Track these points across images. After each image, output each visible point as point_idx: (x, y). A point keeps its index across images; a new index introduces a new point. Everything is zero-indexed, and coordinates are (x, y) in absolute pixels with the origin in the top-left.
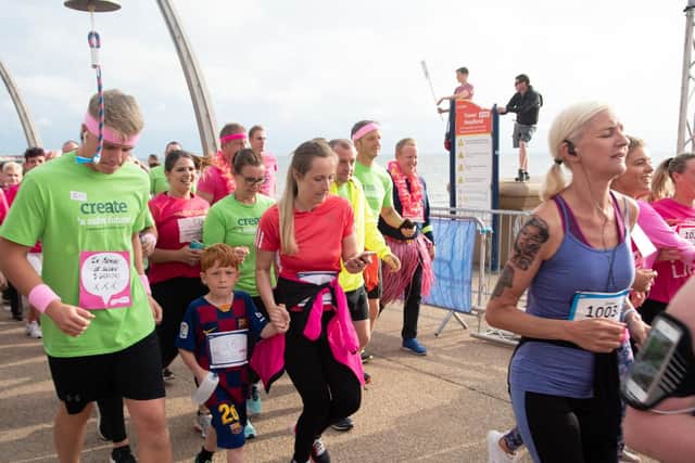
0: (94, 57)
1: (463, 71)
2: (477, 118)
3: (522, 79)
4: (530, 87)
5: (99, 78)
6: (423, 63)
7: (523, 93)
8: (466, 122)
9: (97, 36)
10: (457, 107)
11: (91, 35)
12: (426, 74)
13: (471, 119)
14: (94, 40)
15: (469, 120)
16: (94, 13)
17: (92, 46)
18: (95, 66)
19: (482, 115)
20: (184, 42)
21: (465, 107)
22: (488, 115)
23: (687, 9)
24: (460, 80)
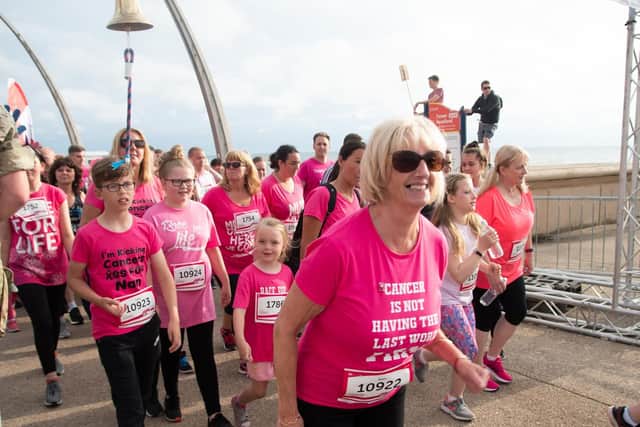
0: (128, 70)
1: (434, 79)
2: (448, 118)
5: (129, 89)
8: (438, 122)
9: (132, 52)
10: (431, 110)
11: (126, 52)
13: (443, 119)
14: (129, 55)
15: (441, 120)
17: (127, 61)
18: (126, 78)
19: (451, 116)
20: (200, 60)
21: (436, 109)
22: (456, 116)
23: (628, 23)
24: (432, 86)
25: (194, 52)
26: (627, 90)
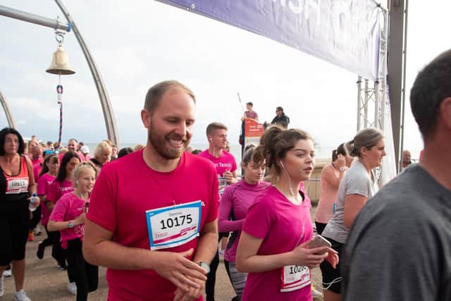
0: (59, 98)
1: (250, 104)
2: (256, 128)
3: (280, 109)
4: (283, 114)
5: (61, 109)
6: (238, 94)
7: (280, 116)
8: (251, 130)
9: (62, 87)
10: (246, 122)
11: (58, 87)
12: (240, 99)
13: (253, 129)
14: (60, 89)
15: (252, 129)
16: (61, 76)
17: (58, 92)
18: (59, 103)
19: (258, 126)
20: (101, 83)
21: (249, 122)
22: (261, 127)
23: (358, 82)
24: (248, 108)
25: (97, 79)
26: (359, 119)
